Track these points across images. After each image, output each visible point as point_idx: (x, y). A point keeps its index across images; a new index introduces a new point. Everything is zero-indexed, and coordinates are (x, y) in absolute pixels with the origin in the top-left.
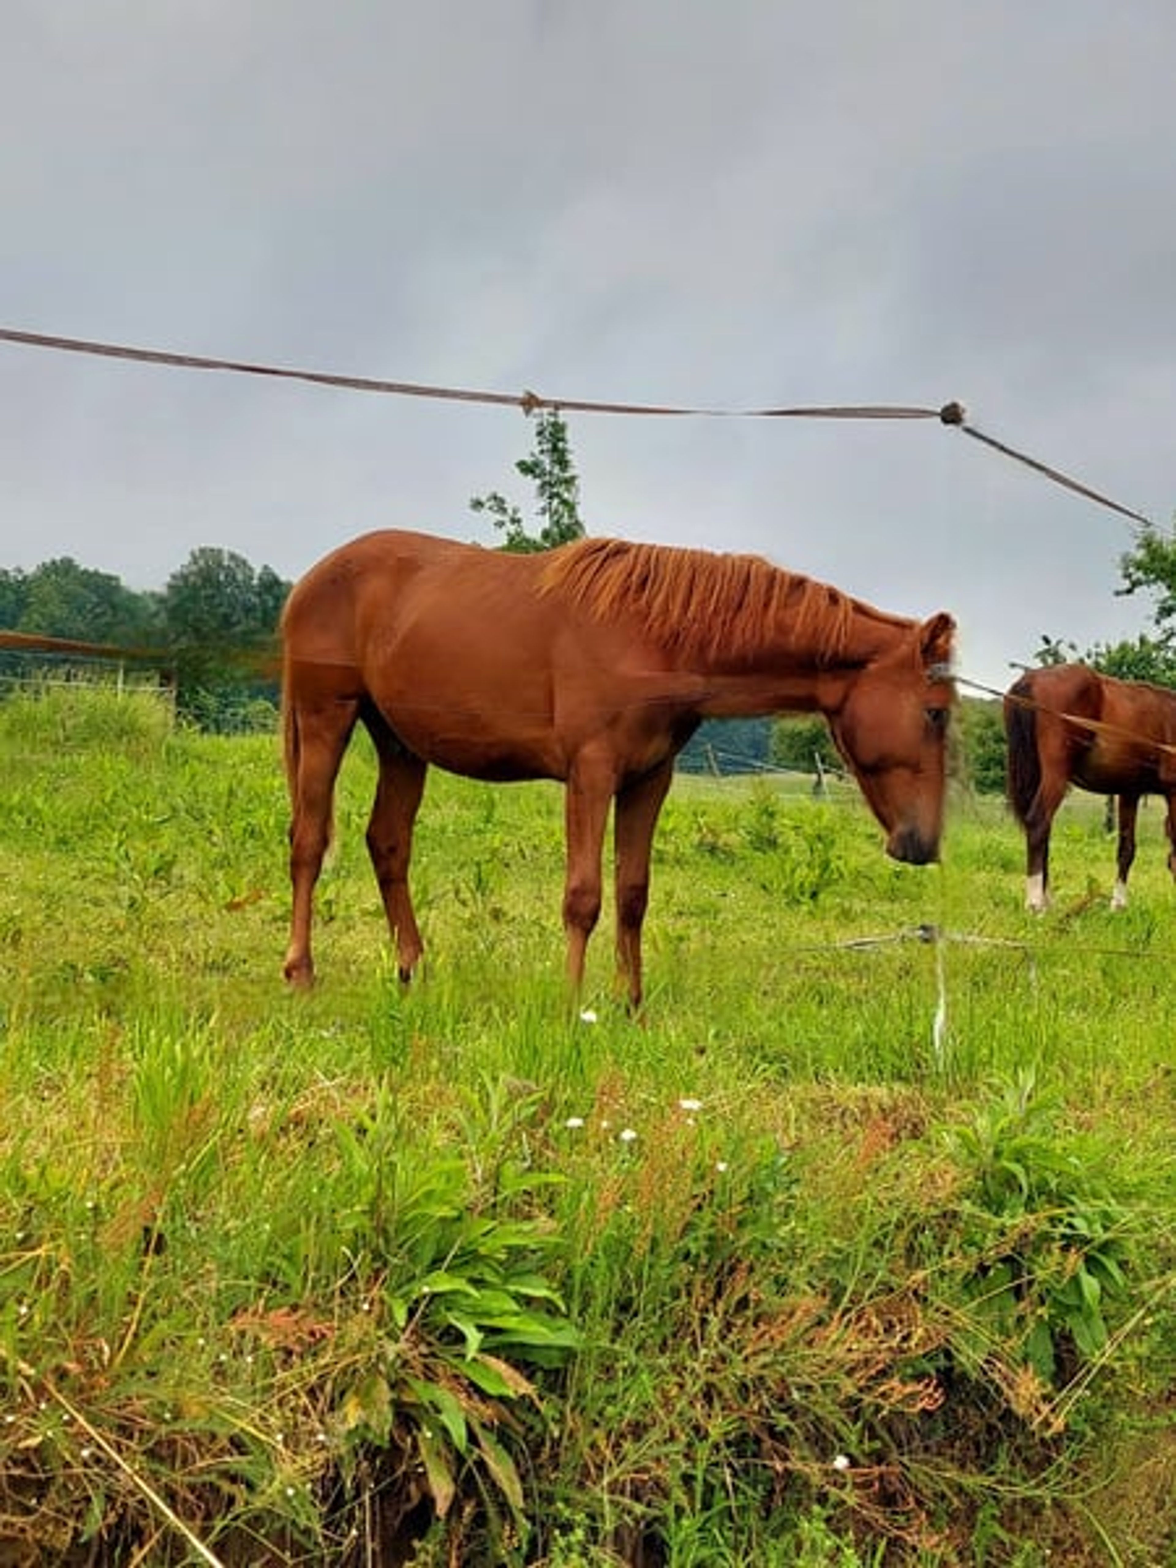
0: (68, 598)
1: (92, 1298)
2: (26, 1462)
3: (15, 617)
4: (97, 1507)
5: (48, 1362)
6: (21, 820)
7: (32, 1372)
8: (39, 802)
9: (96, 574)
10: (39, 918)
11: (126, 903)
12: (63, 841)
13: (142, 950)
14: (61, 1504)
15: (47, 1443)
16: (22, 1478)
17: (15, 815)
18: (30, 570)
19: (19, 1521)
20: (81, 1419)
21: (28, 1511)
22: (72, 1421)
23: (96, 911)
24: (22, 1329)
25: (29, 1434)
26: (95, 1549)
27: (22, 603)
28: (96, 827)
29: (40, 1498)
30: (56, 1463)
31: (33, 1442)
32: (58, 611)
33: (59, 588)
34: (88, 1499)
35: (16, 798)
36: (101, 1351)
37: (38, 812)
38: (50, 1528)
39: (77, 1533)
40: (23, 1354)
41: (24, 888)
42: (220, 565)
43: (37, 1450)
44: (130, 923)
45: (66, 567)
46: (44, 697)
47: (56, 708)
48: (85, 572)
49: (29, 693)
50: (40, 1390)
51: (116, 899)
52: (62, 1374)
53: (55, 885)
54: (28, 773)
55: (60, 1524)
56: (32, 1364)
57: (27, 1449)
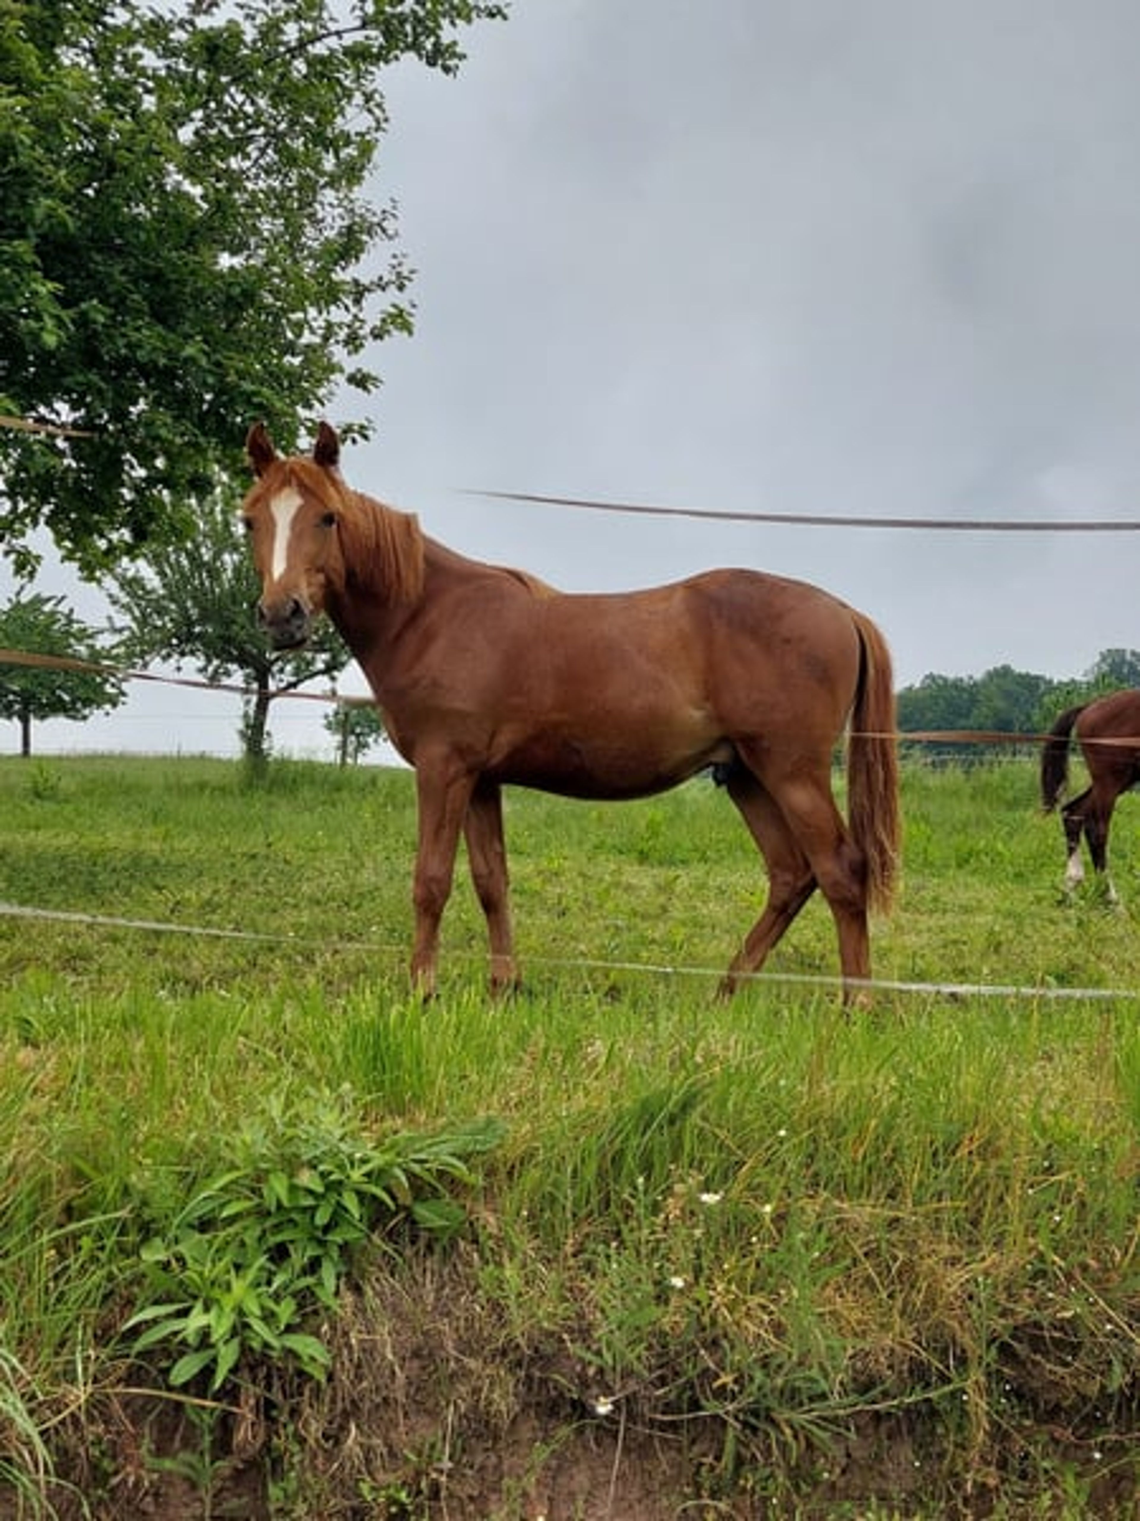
0: (1007, 695)
1: (1101, 1216)
2: (1062, 1329)
3: (969, 711)
4: (1118, 1368)
5: (1074, 1257)
6: (987, 861)
7: (1062, 1264)
8: (1000, 846)
9: (1028, 675)
10: (1011, 933)
11: (1075, 922)
12: (1019, 875)
13: (1093, 958)
14: (1090, 1363)
15: (1076, 1316)
16: (1061, 1340)
17: (983, 857)
18: (979, 675)
19: (1060, 1370)
20: (1101, 1302)
21: (1066, 1365)
22: (1096, 1303)
23: (1052, 928)
24: (1053, 1232)
25: (1064, 1308)
26: (1116, 1401)
27: (974, 701)
28: (1043, 865)
29: (1074, 1356)
30: (1083, 1332)
31: (1068, 1314)
32: (1000, 704)
33: (999, 687)
34: (1110, 1363)
35: (982, 843)
36: (1113, 1254)
37: (999, 854)
38: (1083, 1379)
39: (1103, 1387)
40: (1055, 1250)
41: (997, 911)
42: (1123, 661)
43: (1069, 1321)
44: (1080, 937)
45: (1005, 672)
46: (997, 770)
47: (1004, 777)
48: (1020, 676)
49: (986, 767)
50: (1069, 1277)
51: (1067, 920)
52: (1085, 1268)
53: (1019, 908)
54: (988, 824)
55: (1090, 1377)
56: (1064, 1258)
57: (1062, 1319)
